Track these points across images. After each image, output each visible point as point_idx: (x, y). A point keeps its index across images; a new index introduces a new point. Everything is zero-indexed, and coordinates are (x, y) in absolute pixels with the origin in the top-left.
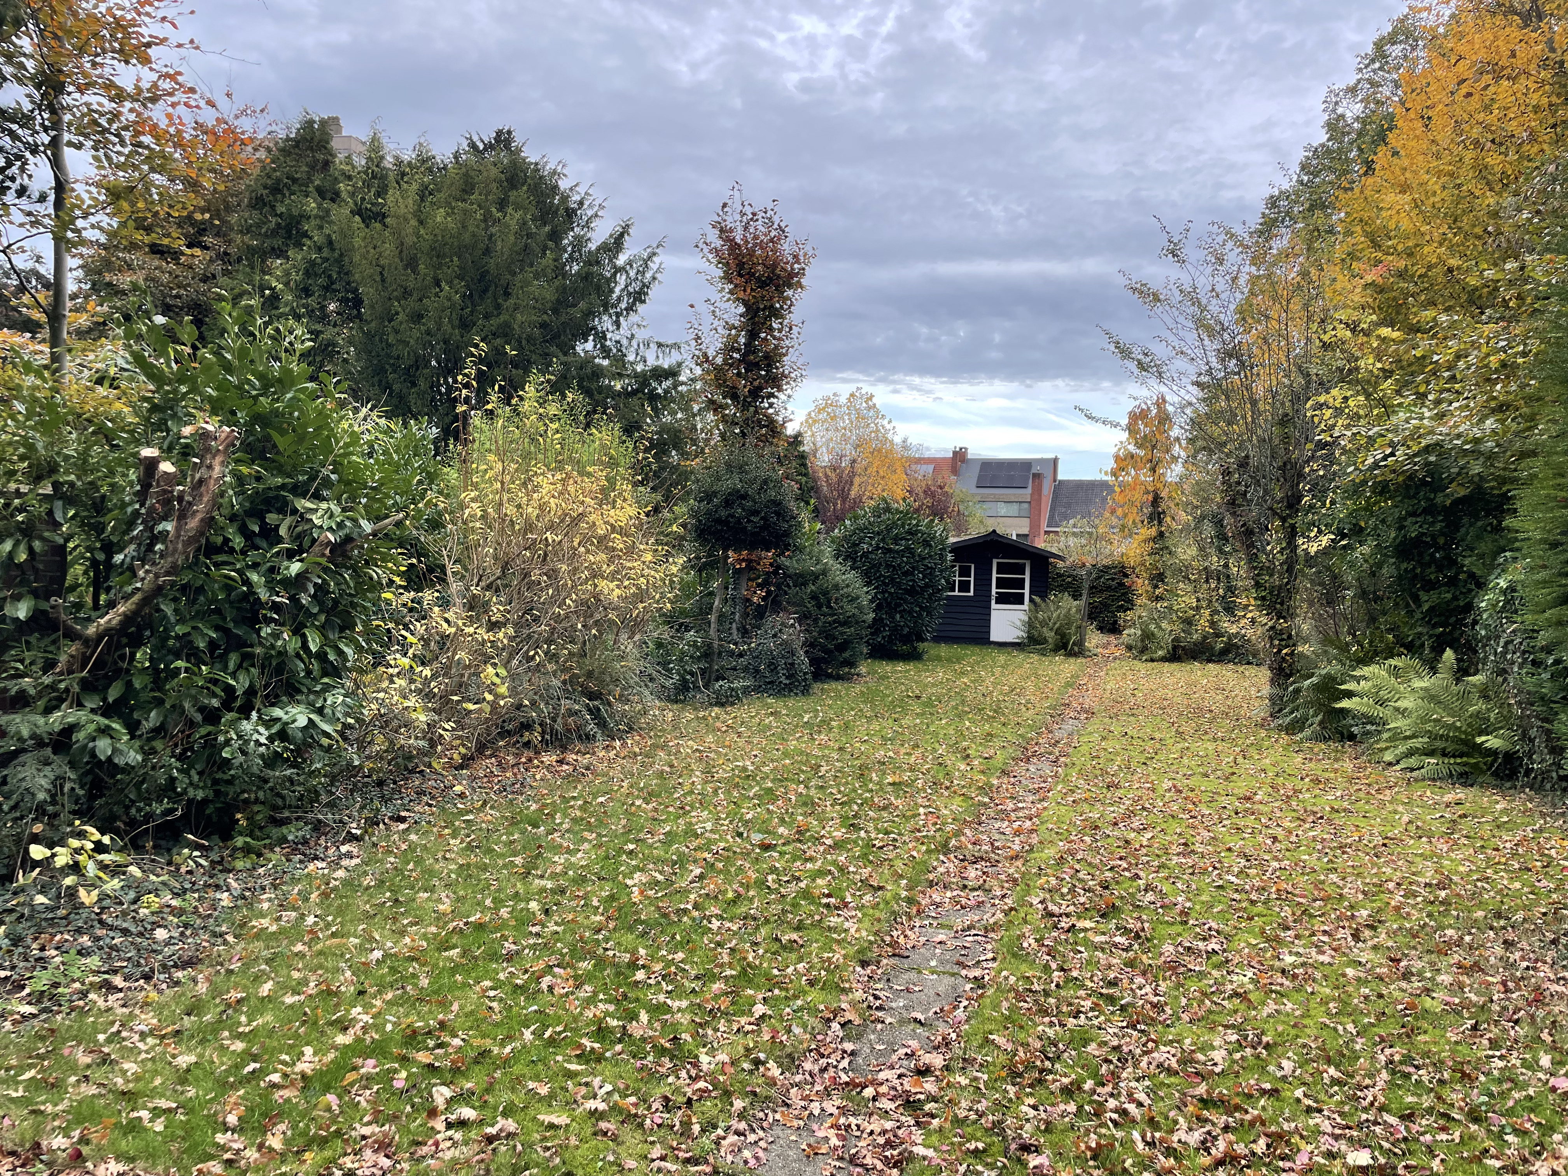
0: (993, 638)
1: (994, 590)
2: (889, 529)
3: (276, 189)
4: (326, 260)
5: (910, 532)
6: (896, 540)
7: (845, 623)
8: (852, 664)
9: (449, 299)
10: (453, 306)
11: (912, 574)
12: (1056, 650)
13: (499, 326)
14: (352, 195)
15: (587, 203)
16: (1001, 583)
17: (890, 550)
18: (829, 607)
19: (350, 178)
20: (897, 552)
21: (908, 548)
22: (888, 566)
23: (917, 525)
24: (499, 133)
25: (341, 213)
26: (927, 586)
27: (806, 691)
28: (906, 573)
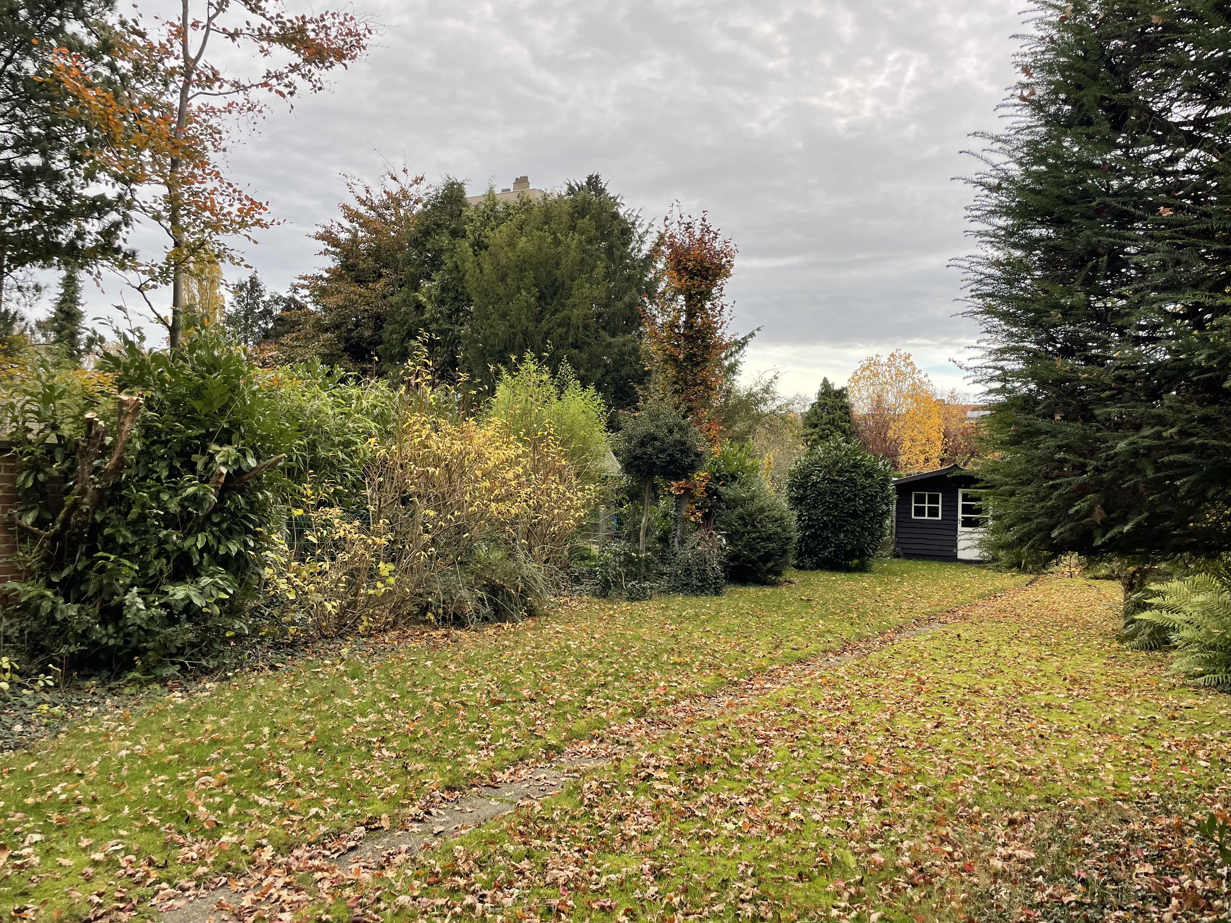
0: (961, 555)
1: (960, 515)
2: (835, 463)
3: (427, 233)
4: (454, 278)
5: (854, 466)
6: (840, 473)
7: (769, 539)
8: (779, 574)
9: (527, 302)
10: (529, 306)
11: (854, 500)
12: (1009, 568)
13: (563, 318)
14: (473, 232)
15: (637, 223)
16: (966, 509)
17: (835, 481)
18: (754, 526)
19: (472, 220)
20: (842, 482)
21: (851, 480)
22: (832, 494)
23: (861, 460)
24: (590, 178)
25: (465, 245)
26: (867, 510)
27: (717, 592)
28: (848, 500)
